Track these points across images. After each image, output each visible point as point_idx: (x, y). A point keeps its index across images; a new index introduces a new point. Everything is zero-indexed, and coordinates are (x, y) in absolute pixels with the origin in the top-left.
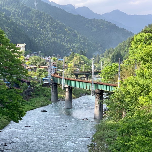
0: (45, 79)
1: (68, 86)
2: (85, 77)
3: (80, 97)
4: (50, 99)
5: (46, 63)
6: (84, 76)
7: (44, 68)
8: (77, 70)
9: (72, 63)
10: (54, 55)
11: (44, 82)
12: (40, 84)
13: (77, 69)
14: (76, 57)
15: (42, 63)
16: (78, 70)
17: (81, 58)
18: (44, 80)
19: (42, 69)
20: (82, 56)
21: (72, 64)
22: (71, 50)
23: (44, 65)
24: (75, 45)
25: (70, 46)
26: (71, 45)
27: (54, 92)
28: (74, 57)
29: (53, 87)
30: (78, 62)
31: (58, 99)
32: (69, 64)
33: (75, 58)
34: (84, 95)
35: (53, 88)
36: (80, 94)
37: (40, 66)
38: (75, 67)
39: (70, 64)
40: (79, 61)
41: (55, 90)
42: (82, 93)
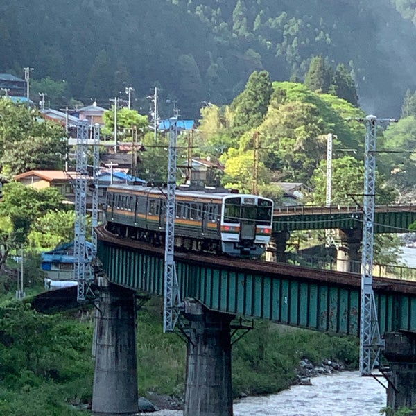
0: (57, 263)
1: (204, 309)
2: (338, 245)
3: (295, 382)
4: (87, 399)
5: (65, 148)
6: (333, 236)
7: (55, 182)
8: (286, 196)
9: (250, 146)
10: (129, 90)
11: (53, 283)
12: (19, 296)
13: (287, 186)
14: (281, 107)
15: (38, 150)
16: (296, 193)
17: (317, 114)
18: (47, 265)
19: (40, 186)
20: (327, 98)
21: (251, 155)
22: (256, 55)
23: (51, 166)
24: (279, 20)
25: (250, 27)
26: (256, 24)
27: (112, 349)
28: (270, 108)
29: (107, 316)
30: (298, 143)
31: (142, 401)
32: (234, 155)
33: (275, 115)
34: (325, 373)
35: (107, 324)
36: (294, 361)
37: (29, 170)
38: (276, 175)
39: (242, 158)
40: (301, 134)
41: (116, 333)
42: (311, 360)
